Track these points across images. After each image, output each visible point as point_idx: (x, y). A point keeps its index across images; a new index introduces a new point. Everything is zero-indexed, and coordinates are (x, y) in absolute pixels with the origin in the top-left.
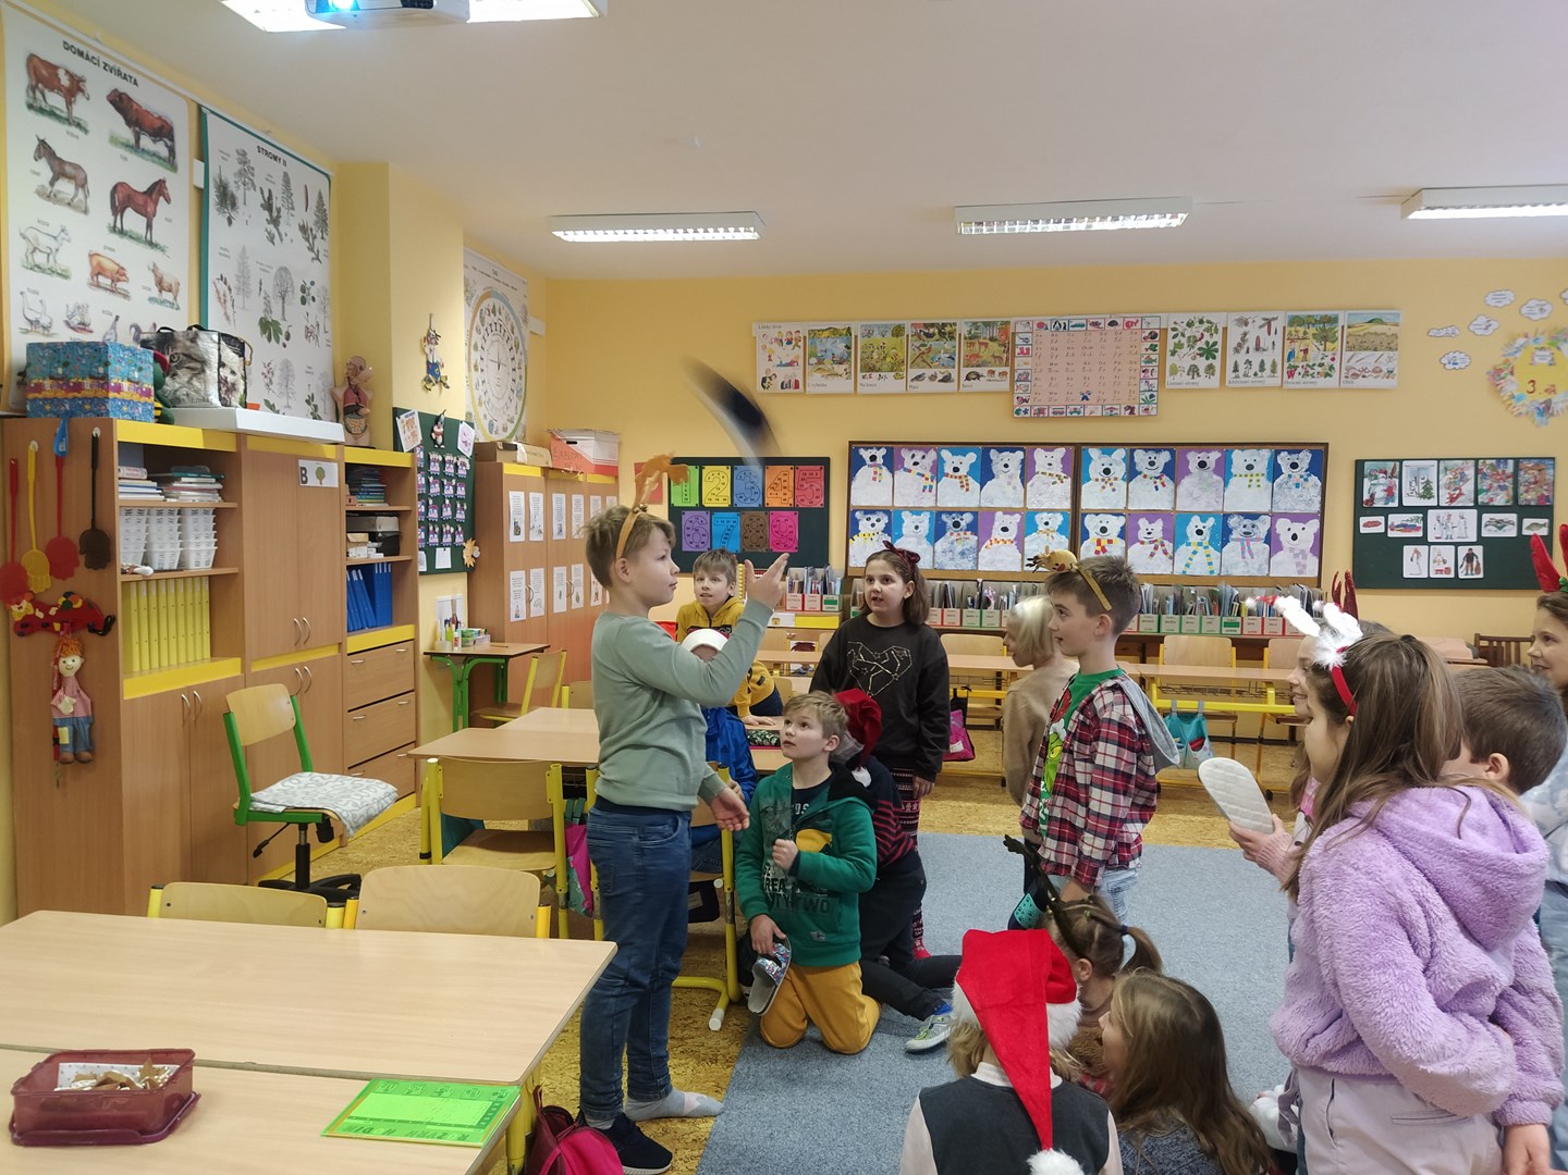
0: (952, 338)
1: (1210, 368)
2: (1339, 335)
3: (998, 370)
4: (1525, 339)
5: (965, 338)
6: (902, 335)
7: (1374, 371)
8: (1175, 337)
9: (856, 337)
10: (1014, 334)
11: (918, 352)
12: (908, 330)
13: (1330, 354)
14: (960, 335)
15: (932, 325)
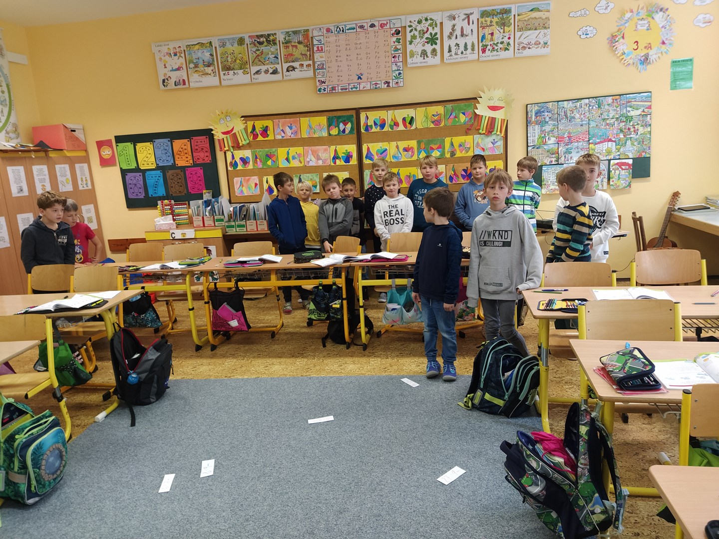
0: (275, 44)
1: (434, 51)
2: (512, 21)
3: (305, 63)
4: (631, 14)
5: (283, 43)
6: (244, 44)
7: (535, 44)
8: (411, 31)
9: (216, 47)
10: (312, 38)
11: (255, 55)
12: (247, 41)
13: (507, 35)
14: (279, 41)
15: (262, 36)
